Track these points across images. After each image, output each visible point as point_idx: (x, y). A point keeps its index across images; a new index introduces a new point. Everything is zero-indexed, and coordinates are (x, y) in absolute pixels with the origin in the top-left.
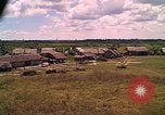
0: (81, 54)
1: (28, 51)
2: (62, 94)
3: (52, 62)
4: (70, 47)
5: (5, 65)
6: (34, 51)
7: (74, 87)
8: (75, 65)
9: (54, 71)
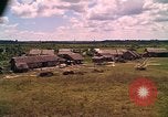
0: (99, 55)
1: (45, 51)
2: (80, 96)
3: (69, 64)
4: (88, 48)
5: (22, 66)
6: (51, 52)
7: (91, 89)
8: (93, 67)
9: (72, 73)
